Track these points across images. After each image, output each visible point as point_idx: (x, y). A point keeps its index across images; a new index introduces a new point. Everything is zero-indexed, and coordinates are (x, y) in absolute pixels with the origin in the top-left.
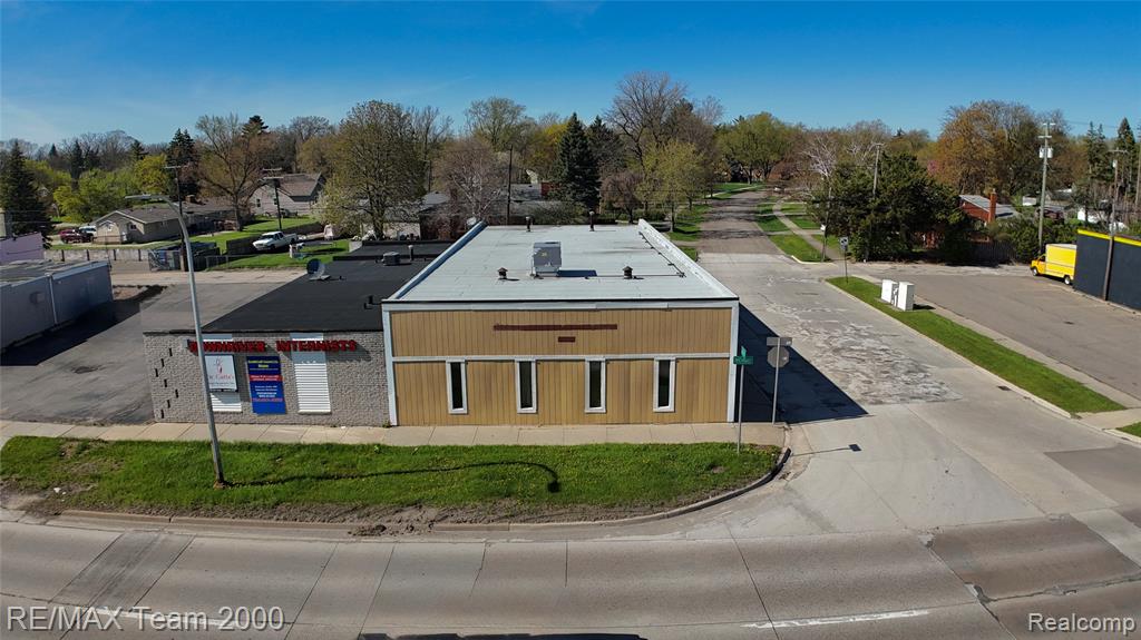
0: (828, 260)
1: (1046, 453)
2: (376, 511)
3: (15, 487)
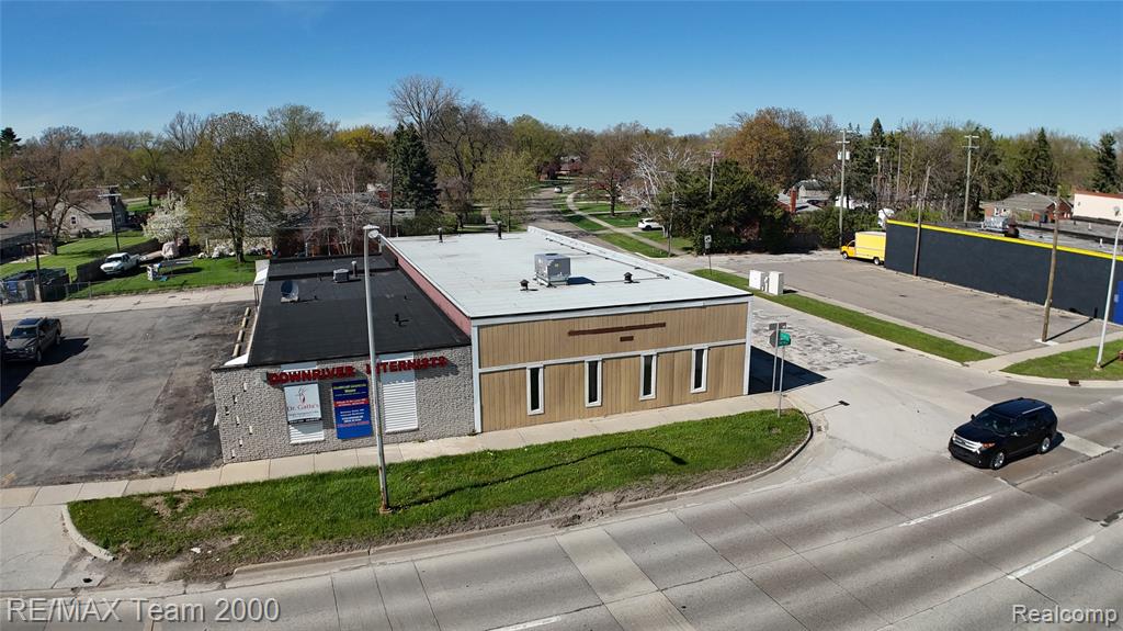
0: (673, 255)
1: (969, 392)
2: (561, 504)
3: (137, 558)
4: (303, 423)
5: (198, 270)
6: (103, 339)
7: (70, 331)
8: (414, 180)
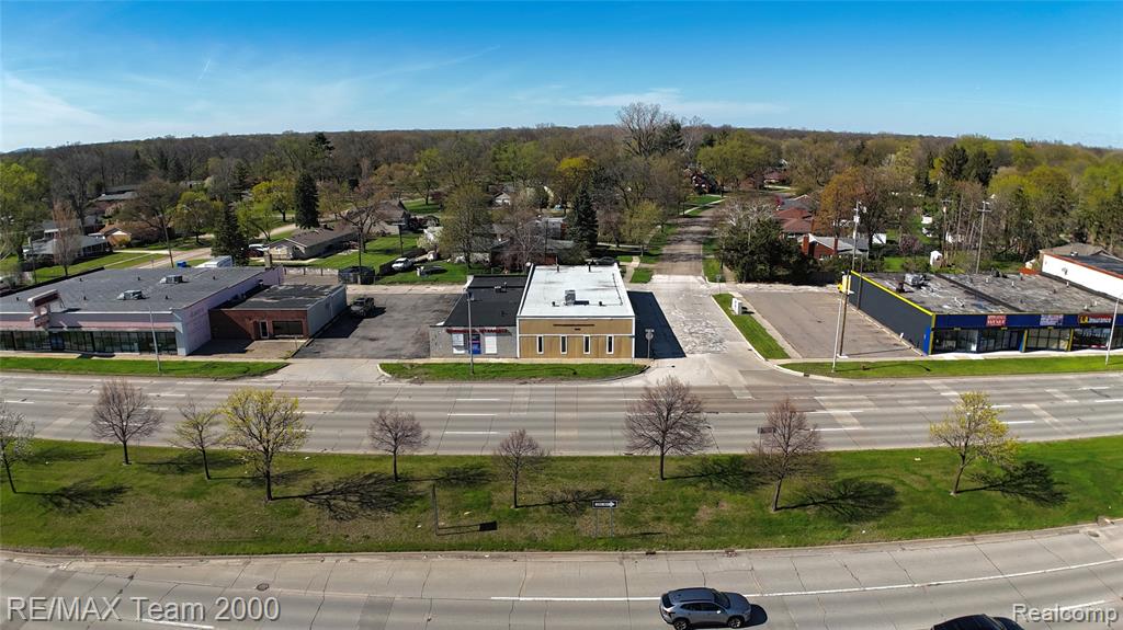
3: (399, 377)
4: (458, 347)
5: (443, 271)
6: (393, 308)
7: (378, 303)
8: (580, 218)
